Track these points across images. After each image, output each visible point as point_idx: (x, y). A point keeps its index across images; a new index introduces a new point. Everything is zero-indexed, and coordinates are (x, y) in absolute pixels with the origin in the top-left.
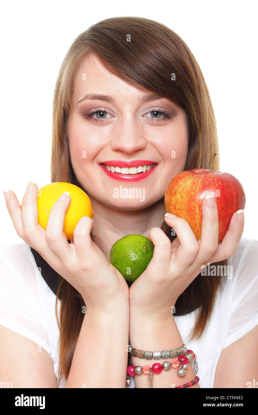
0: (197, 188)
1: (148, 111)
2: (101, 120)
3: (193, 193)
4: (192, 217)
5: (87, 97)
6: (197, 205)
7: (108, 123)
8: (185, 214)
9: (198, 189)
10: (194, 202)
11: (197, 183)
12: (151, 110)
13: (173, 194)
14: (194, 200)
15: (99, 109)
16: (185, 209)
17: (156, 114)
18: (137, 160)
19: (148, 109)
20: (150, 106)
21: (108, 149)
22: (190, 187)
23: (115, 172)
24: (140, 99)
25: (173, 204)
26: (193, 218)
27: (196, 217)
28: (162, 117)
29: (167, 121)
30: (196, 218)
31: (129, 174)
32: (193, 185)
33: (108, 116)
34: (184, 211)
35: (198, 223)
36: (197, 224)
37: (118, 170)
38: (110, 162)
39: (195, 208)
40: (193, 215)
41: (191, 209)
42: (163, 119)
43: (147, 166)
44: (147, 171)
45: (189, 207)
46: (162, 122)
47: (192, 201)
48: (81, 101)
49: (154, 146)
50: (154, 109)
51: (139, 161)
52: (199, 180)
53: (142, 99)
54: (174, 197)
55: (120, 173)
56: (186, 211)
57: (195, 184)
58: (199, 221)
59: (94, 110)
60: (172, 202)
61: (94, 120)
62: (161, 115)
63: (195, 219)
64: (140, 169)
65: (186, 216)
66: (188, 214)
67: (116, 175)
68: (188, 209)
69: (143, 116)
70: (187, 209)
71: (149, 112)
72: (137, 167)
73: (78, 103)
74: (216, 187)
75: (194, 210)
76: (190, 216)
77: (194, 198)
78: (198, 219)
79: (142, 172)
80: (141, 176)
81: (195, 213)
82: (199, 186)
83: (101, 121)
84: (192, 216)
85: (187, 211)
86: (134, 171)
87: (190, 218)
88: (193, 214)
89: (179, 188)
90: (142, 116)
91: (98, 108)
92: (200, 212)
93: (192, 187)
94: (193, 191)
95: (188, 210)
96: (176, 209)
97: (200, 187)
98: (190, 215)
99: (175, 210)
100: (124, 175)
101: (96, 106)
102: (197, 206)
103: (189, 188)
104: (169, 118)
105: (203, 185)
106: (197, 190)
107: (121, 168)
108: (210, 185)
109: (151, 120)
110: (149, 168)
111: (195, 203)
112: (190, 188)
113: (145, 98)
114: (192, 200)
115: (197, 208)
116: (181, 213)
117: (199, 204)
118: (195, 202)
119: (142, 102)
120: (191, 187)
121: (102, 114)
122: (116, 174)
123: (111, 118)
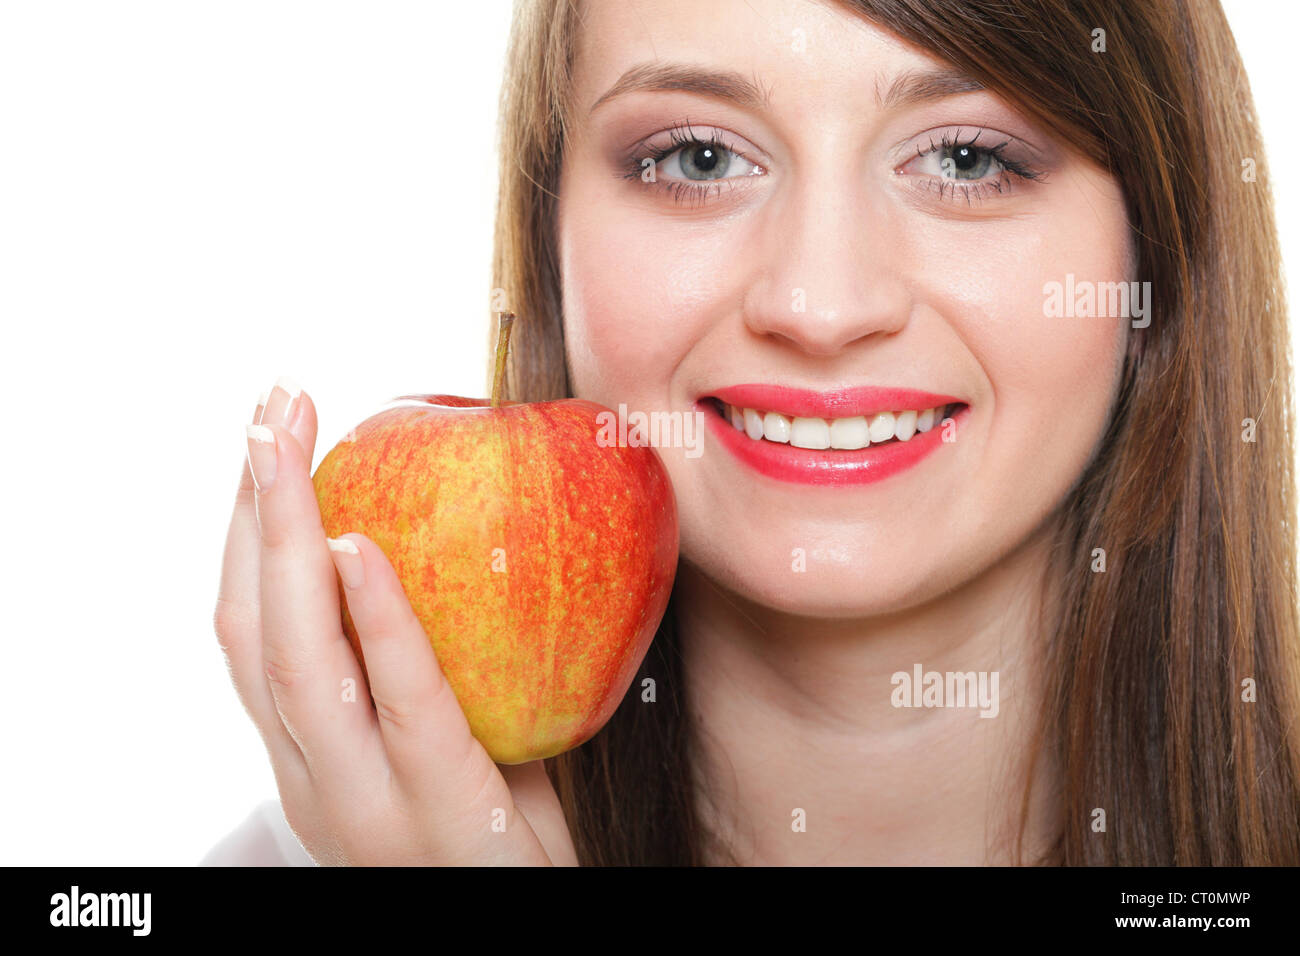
0: (542, 481)
1: (924, 143)
2: (700, 189)
3: (526, 502)
4: (530, 616)
5: (631, 81)
6: (555, 556)
7: (732, 203)
8: (495, 607)
9: (545, 484)
10: (541, 545)
11: (532, 452)
12: (938, 142)
13: (412, 518)
14: (539, 536)
15: (686, 134)
16: (493, 580)
17: (967, 158)
18: (865, 389)
19: (925, 134)
20: (933, 123)
21: (731, 329)
22: (505, 475)
23: (764, 438)
24: (885, 91)
25: (422, 562)
26: (533, 623)
27: (550, 617)
28: (993, 173)
29: (1015, 200)
30: (545, 623)
31: (831, 449)
32: (517, 463)
33: (737, 166)
34: (489, 593)
35: (553, 644)
36: (547, 649)
37: (777, 428)
38: (743, 392)
39: (545, 572)
40: (536, 607)
41: (526, 578)
42: (998, 187)
43: (920, 413)
44: (918, 432)
45: (517, 572)
46: (992, 203)
47: (528, 540)
48: (605, 99)
49: (950, 315)
50: (952, 135)
51: (876, 390)
52: (534, 442)
53: (892, 89)
54: (424, 528)
55: (788, 444)
56: (501, 594)
57: (526, 462)
58: (559, 633)
59: (664, 139)
60: (411, 554)
61: (664, 191)
62: (988, 163)
63: (543, 627)
64: (884, 427)
65: (499, 614)
66: (511, 604)
67: (769, 453)
68: (509, 580)
69: (901, 168)
70: (505, 583)
71: (927, 151)
72: (870, 417)
73: (595, 107)
74: (620, 466)
75: (542, 585)
76: (520, 614)
77: (538, 526)
78: (554, 626)
79: (895, 439)
80: (890, 459)
81: (546, 597)
82: (546, 467)
83: (697, 195)
84: (528, 611)
85: (507, 592)
86: (853, 434)
87: (517, 625)
88: (534, 601)
89: (443, 486)
90: (895, 169)
91: (680, 130)
92: (569, 588)
93: (515, 474)
94: (527, 495)
95: (511, 589)
96: (439, 587)
97: (553, 473)
98: (521, 608)
99: (433, 590)
100: (804, 452)
101: (671, 124)
102: (555, 560)
103: (502, 480)
104: (1027, 175)
105: (561, 460)
106: (543, 488)
107: (790, 419)
108: (591, 459)
109: (937, 189)
110: (927, 422)
111: (546, 551)
112: (507, 480)
113: (907, 89)
114: (531, 537)
115: (553, 574)
116: (469, 602)
117: (562, 552)
118: (545, 544)
119: (892, 103)
120: (510, 474)
121: (706, 158)
122: (765, 444)
123: (749, 181)
